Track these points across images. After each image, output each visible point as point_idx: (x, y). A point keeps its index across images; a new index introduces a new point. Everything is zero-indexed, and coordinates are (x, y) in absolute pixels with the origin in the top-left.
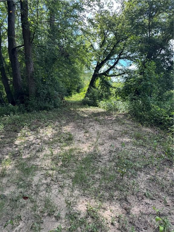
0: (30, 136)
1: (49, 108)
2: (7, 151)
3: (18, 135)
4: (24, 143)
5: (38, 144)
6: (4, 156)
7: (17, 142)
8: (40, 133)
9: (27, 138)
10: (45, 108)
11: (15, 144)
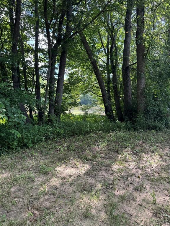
0: (130, 162)
1: (159, 128)
2: (101, 177)
3: (118, 157)
4: (122, 170)
5: (138, 177)
6: (97, 183)
7: (115, 167)
8: (143, 161)
9: (126, 165)
10: (154, 128)
11: (113, 169)
